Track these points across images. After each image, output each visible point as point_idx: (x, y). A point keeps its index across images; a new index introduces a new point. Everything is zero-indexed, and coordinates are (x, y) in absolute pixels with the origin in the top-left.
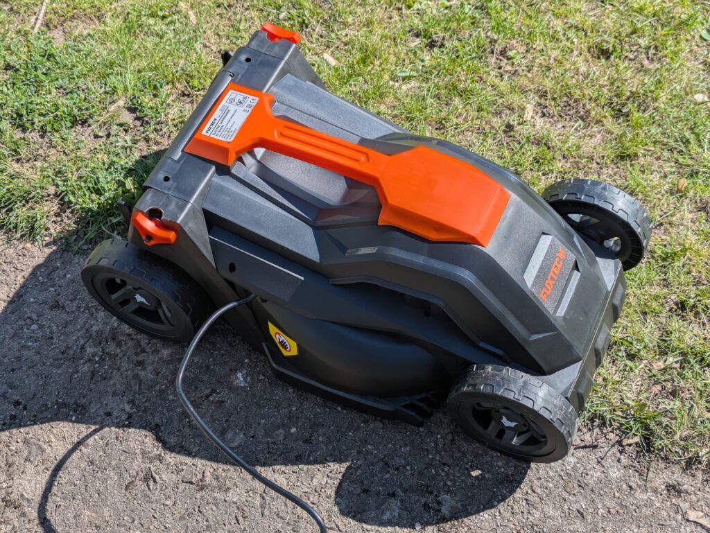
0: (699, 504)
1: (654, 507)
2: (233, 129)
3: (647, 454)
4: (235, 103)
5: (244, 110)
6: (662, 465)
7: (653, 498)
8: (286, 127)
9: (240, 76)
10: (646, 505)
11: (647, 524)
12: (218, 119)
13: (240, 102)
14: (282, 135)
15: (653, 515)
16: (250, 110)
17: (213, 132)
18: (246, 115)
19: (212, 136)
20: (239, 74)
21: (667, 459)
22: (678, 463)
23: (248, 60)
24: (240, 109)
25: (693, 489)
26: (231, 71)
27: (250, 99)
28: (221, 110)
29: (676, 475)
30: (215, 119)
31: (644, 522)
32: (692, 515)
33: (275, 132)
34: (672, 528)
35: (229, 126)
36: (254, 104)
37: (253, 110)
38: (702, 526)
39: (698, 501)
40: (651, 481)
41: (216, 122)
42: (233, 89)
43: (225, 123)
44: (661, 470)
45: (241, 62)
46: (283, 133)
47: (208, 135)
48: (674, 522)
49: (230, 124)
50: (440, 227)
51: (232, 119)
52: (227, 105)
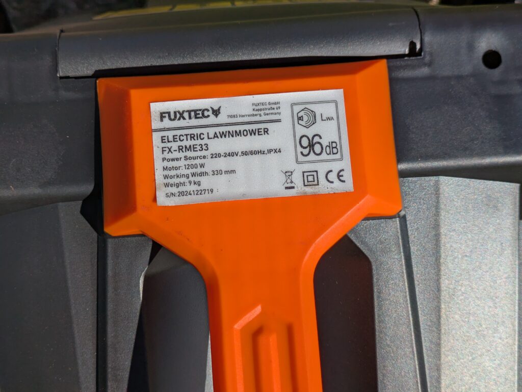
2: (206, 182)
4: (301, 131)
5: (289, 174)
8: (290, 331)
9: (425, 71)
12: (222, 118)
13: (311, 146)
14: (256, 334)
16: (300, 188)
17: (170, 134)
18: (275, 187)
19: (156, 137)
20: (430, 64)
23: (492, 59)
24: (288, 159)
26: (427, 38)
27: (336, 167)
28: (258, 107)
30: (216, 112)
33: (257, 310)
35: (212, 165)
36: (324, 188)
37: (303, 198)
41: (212, 120)
43: (218, 146)
45: (471, 47)
47: (156, 124)
49: (222, 164)
51: (240, 160)
52: (285, 114)
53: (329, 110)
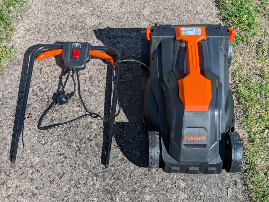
0: (235, 191)
1: (226, 179)
3: (242, 172)
4: (196, 31)
6: (241, 177)
7: (229, 178)
8: (195, 45)
10: (226, 176)
11: (220, 178)
12: (188, 29)
14: (191, 46)
15: (224, 179)
16: (196, 35)
18: (194, 35)
19: (182, 31)
21: (243, 178)
22: (244, 182)
23: (216, 28)
24: (195, 33)
25: (238, 188)
27: (200, 33)
28: (192, 29)
29: (240, 182)
31: (220, 177)
32: (229, 189)
33: (192, 44)
34: (222, 185)
35: (187, 33)
36: (198, 35)
38: (228, 193)
39: (235, 190)
40: (234, 176)
42: (201, 28)
43: (188, 31)
44: (239, 177)
46: (192, 46)
48: (225, 185)
49: (188, 33)
50: (183, 95)
51: (190, 33)
52: (195, 29)
53: (199, 29)
